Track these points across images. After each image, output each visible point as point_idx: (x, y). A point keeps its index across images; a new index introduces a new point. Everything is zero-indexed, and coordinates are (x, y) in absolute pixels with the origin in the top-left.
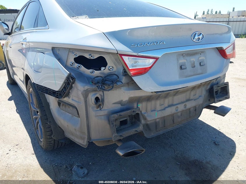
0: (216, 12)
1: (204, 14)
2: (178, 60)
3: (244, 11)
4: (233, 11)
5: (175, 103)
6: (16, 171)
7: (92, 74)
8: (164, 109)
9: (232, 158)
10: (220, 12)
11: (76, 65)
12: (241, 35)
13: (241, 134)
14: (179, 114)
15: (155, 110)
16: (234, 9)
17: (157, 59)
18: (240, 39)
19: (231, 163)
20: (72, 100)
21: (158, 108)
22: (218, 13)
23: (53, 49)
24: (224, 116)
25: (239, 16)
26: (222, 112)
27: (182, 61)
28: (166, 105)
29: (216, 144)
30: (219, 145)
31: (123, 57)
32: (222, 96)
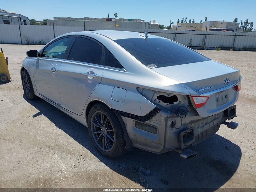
0: (190, 21)
1: (178, 22)
2: (216, 96)
3: (216, 22)
4: (206, 20)
5: (208, 122)
6: (96, 175)
7: (167, 106)
8: (203, 126)
9: (240, 158)
10: (194, 21)
11: (158, 100)
12: (216, 47)
13: (241, 141)
14: (210, 129)
15: (198, 128)
16: (206, 18)
17: (209, 97)
18: (216, 51)
19: (241, 161)
20: (154, 122)
21: (201, 126)
22: (192, 21)
23: (137, 88)
24: (234, 129)
25: (211, 26)
26: (233, 126)
27: (218, 96)
28: (204, 124)
29: (227, 149)
30: (229, 149)
31: (193, 98)
32: (232, 115)
